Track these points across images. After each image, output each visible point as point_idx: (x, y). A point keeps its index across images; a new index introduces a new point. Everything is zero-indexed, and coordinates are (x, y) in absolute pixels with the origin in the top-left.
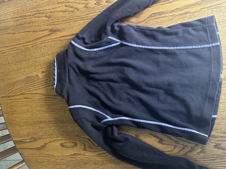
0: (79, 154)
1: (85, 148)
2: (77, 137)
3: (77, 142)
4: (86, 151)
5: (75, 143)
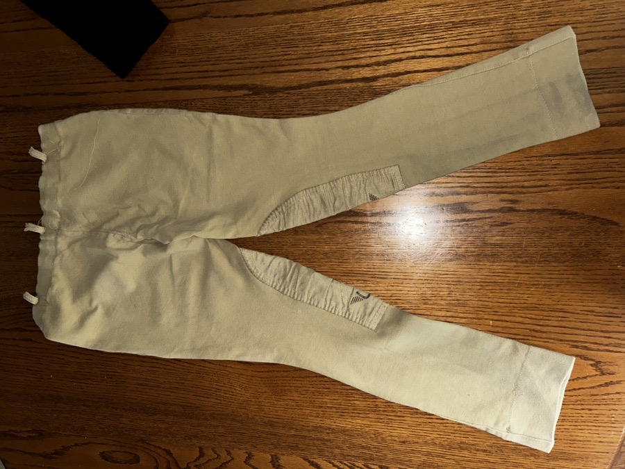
2: (140, 444)
3: (140, 453)
5: (133, 455)
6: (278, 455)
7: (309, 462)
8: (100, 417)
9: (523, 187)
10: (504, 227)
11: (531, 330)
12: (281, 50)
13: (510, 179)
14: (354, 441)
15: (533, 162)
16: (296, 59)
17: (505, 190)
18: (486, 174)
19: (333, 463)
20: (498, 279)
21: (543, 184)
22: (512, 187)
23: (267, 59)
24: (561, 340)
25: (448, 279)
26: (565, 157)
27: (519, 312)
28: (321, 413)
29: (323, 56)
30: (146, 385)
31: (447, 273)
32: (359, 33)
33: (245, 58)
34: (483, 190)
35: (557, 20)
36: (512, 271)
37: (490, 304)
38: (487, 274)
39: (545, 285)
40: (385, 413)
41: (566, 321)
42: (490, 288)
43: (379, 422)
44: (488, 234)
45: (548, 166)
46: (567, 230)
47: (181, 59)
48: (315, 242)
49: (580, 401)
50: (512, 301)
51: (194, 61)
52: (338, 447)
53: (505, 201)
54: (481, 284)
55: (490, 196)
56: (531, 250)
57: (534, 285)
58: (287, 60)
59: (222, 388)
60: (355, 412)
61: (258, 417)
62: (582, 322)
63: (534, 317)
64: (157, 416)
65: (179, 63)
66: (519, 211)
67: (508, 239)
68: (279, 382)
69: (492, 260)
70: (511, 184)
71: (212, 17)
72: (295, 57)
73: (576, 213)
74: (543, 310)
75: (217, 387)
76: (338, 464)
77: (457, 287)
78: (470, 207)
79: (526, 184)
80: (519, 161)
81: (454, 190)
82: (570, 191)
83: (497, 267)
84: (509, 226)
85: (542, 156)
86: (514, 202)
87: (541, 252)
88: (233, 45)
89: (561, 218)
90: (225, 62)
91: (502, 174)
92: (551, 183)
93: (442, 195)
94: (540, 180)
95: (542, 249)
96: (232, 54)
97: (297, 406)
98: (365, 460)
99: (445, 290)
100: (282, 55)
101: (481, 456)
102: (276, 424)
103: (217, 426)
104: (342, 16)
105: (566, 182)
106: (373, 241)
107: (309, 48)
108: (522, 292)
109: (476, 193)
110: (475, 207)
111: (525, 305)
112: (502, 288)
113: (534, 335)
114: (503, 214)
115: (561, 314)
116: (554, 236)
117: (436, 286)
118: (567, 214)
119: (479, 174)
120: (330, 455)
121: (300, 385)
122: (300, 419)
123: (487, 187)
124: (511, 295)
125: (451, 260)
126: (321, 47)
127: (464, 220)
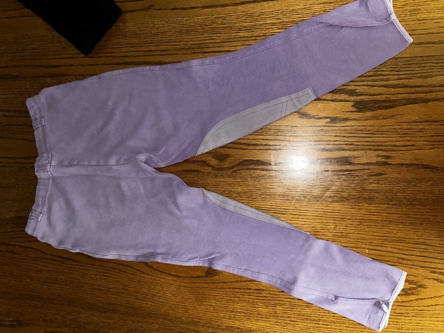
8: (64, 313)
9: (395, 146)
10: (379, 177)
11: (398, 258)
12: (208, 35)
13: (384, 139)
15: (403, 127)
16: (219, 43)
17: (380, 148)
18: (365, 135)
20: (373, 217)
21: (411, 144)
22: (386, 146)
23: (197, 42)
24: (422, 267)
25: (334, 216)
26: (429, 123)
27: (390, 243)
28: (233, 316)
29: (240, 41)
30: (99, 289)
31: (334, 211)
32: (268, 24)
33: (180, 42)
34: (363, 147)
35: (425, 16)
36: (385, 212)
37: (367, 237)
38: (364, 213)
39: (410, 223)
40: (282, 318)
41: (427, 252)
42: (367, 224)
43: (277, 325)
44: (367, 182)
45: (415, 130)
46: (429, 181)
47: (131, 41)
48: (230, 184)
49: (436, 314)
50: (384, 235)
51: (140, 43)
53: (380, 156)
54: (360, 221)
55: (368, 152)
56: (400, 195)
57: (402, 223)
58: (212, 43)
59: (156, 294)
60: (259, 316)
61: (184, 318)
62: (439, 253)
63: (401, 248)
64: (107, 314)
65: (129, 44)
66: (392, 164)
67: (383, 187)
68: (201, 291)
69: (369, 202)
70: (385, 144)
71: (155, 9)
72: (219, 41)
73: (437, 167)
74: (408, 243)
75: (153, 293)
77: (342, 222)
78: (353, 160)
79: (397, 144)
80: (392, 126)
81: (340, 146)
82: (432, 150)
83: (372, 208)
84: (383, 176)
85: (411, 122)
86: (387, 157)
87: (408, 197)
88: (171, 31)
89: (425, 171)
90: (164, 44)
91: (378, 136)
92: (417, 143)
93: (330, 150)
94: (409, 141)
95: (409, 195)
96: (171, 38)
97: (214, 310)
99: (331, 224)
100: (209, 39)
102: (198, 323)
103: (153, 323)
104: (255, 10)
105: (430, 143)
106: (276, 184)
107: (229, 35)
108: (392, 228)
109: (358, 150)
110: (356, 161)
111: (394, 238)
112: (376, 224)
113: (401, 262)
114: (378, 167)
115: (423, 246)
116: (419, 185)
117: (325, 221)
118: (430, 168)
119: (360, 135)
121: (217, 294)
122: (216, 320)
123: (367, 145)
124: (383, 230)
125: (337, 202)
126: (238, 34)
127: (348, 171)
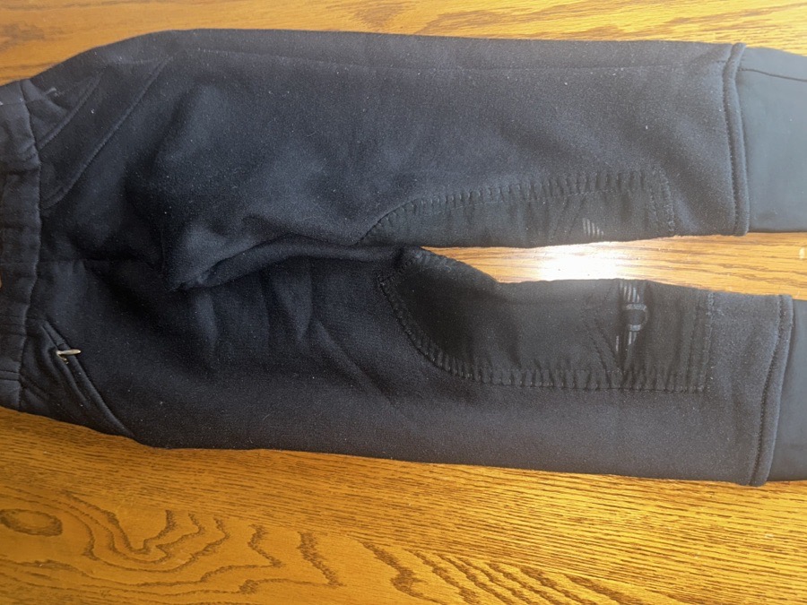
0: (66, 567)
1: (93, 550)
3: (62, 517)
4: (96, 559)
5: (53, 520)
6: (314, 535)
7: (376, 551)
14: (470, 512)
19: (423, 558)
52: (436, 524)
76: (436, 559)
98: (493, 553)
101: (758, 559)
120: (418, 538)
